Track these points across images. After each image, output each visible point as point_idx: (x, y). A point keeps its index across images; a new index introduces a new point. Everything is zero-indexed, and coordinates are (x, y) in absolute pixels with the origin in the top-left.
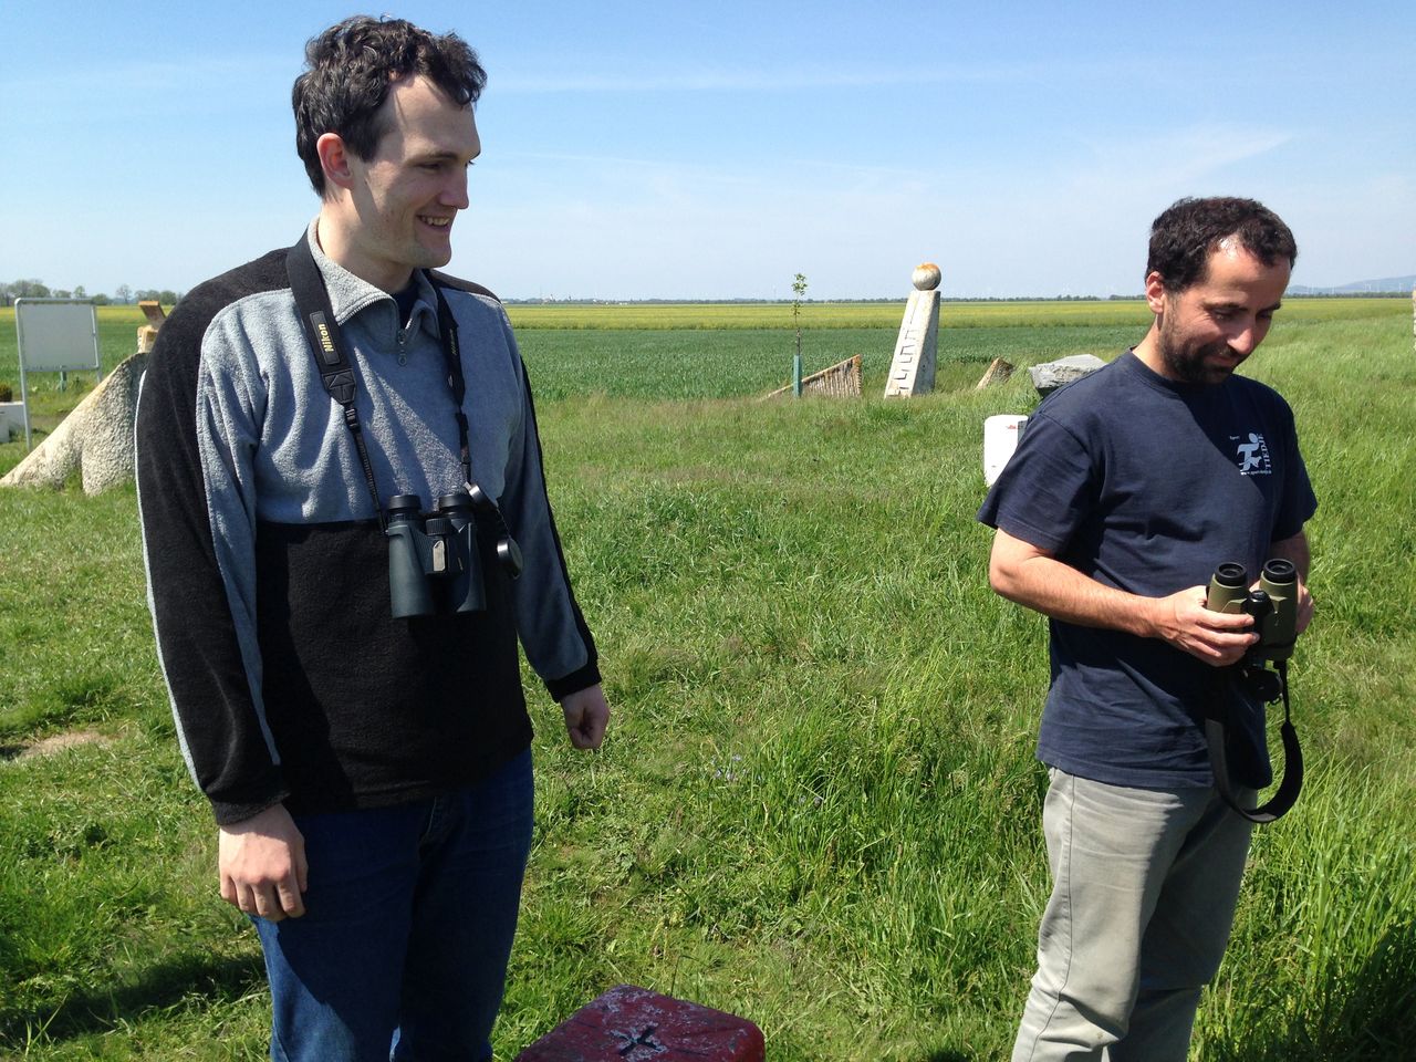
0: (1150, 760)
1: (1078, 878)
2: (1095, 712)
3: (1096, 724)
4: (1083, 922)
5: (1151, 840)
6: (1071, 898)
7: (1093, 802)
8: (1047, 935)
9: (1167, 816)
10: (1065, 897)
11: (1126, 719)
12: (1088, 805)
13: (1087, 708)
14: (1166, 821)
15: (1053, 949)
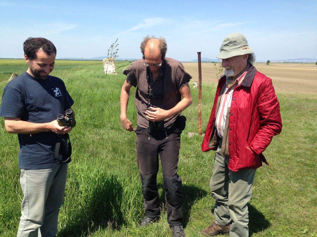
0: (44, 162)
1: (29, 193)
2: (31, 154)
3: (31, 157)
4: (31, 202)
5: (46, 180)
6: (28, 198)
7: (32, 175)
8: (23, 207)
9: (49, 174)
10: (26, 198)
11: (38, 154)
12: (31, 175)
13: (29, 153)
14: (49, 175)
15: (25, 210)
